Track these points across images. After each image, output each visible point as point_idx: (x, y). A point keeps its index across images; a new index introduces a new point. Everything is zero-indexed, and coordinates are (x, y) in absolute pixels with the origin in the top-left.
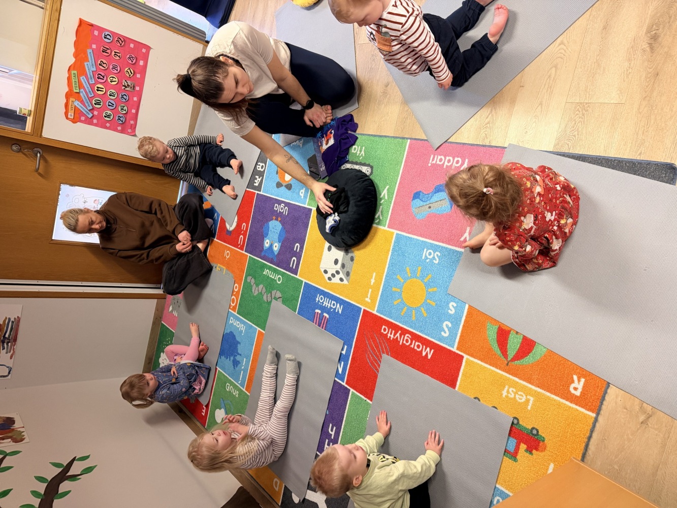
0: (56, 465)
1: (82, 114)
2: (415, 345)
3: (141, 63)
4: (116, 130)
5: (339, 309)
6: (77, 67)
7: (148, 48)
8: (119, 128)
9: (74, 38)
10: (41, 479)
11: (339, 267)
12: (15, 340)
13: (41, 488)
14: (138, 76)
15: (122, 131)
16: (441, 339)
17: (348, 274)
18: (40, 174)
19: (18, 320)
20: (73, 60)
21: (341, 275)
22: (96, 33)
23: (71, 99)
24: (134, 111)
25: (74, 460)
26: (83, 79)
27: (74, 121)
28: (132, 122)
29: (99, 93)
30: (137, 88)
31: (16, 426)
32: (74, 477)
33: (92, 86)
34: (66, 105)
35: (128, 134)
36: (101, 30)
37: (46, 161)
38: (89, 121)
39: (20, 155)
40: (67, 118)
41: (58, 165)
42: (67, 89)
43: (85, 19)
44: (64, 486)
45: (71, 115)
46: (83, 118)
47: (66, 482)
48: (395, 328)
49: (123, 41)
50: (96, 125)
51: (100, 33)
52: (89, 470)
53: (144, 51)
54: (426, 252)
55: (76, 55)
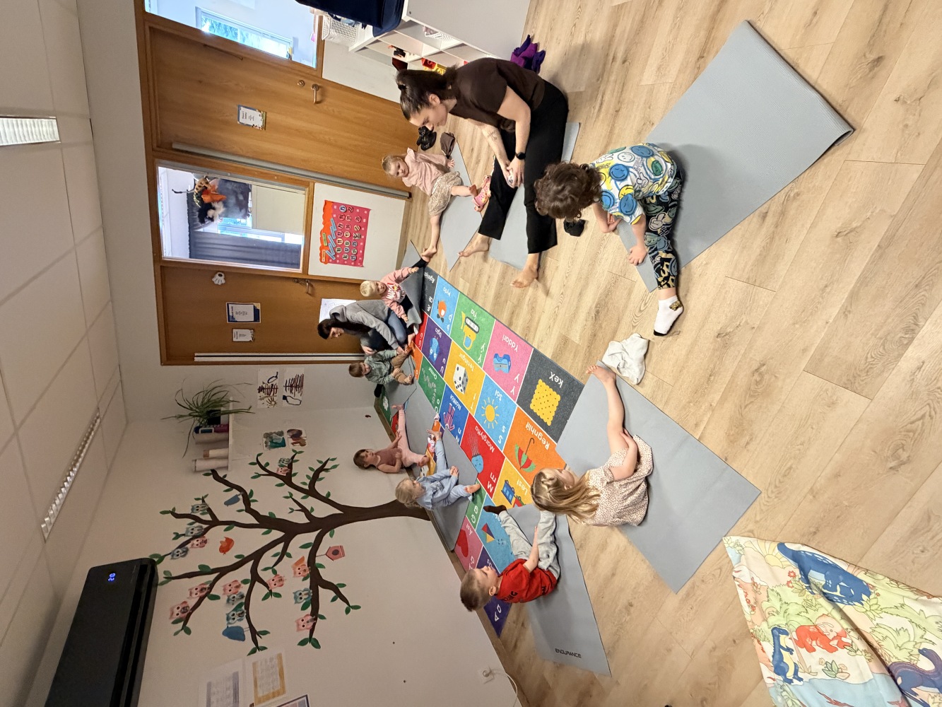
0: (320, 462)
1: (330, 258)
2: (488, 442)
3: (364, 220)
4: (351, 265)
5: (460, 408)
6: (325, 231)
7: (368, 210)
8: (353, 263)
9: (323, 213)
10: (311, 469)
11: (461, 382)
12: (302, 386)
13: (311, 474)
14: (363, 229)
15: (355, 265)
16: (498, 443)
17: (464, 388)
18: (310, 295)
19: (303, 376)
20: (323, 226)
21: (461, 388)
22: (335, 207)
23: (323, 250)
24: (361, 252)
25: (329, 459)
26: (329, 237)
27: (325, 263)
28: (360, 259)
29: (340, 244)
30: (363, 237)
31: (302, 436)
32: (327, 470)
33: (335, 240)
34: (321, 254)
35: (358, 266)
36: (338, 204)
37: (312, 286)
38: (334, 262)
39: (299, 284)
40: (321, 261)
41: (319, 288)
42: (320, 245)
43: (329, 199)
44: (322, 474)
45: (324, 259)
46: (331, 261)
47: (323, 472)
48: (481, 430)
49: (351, 209)
50: (339, 263)
51: (338, 207)
52: (335, 467)
53: (366, 212)
54: (497, 392)
55: (324, 223)
